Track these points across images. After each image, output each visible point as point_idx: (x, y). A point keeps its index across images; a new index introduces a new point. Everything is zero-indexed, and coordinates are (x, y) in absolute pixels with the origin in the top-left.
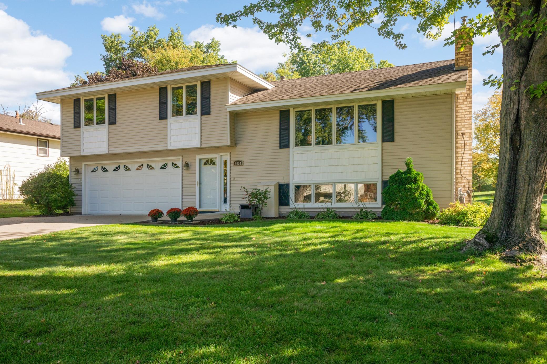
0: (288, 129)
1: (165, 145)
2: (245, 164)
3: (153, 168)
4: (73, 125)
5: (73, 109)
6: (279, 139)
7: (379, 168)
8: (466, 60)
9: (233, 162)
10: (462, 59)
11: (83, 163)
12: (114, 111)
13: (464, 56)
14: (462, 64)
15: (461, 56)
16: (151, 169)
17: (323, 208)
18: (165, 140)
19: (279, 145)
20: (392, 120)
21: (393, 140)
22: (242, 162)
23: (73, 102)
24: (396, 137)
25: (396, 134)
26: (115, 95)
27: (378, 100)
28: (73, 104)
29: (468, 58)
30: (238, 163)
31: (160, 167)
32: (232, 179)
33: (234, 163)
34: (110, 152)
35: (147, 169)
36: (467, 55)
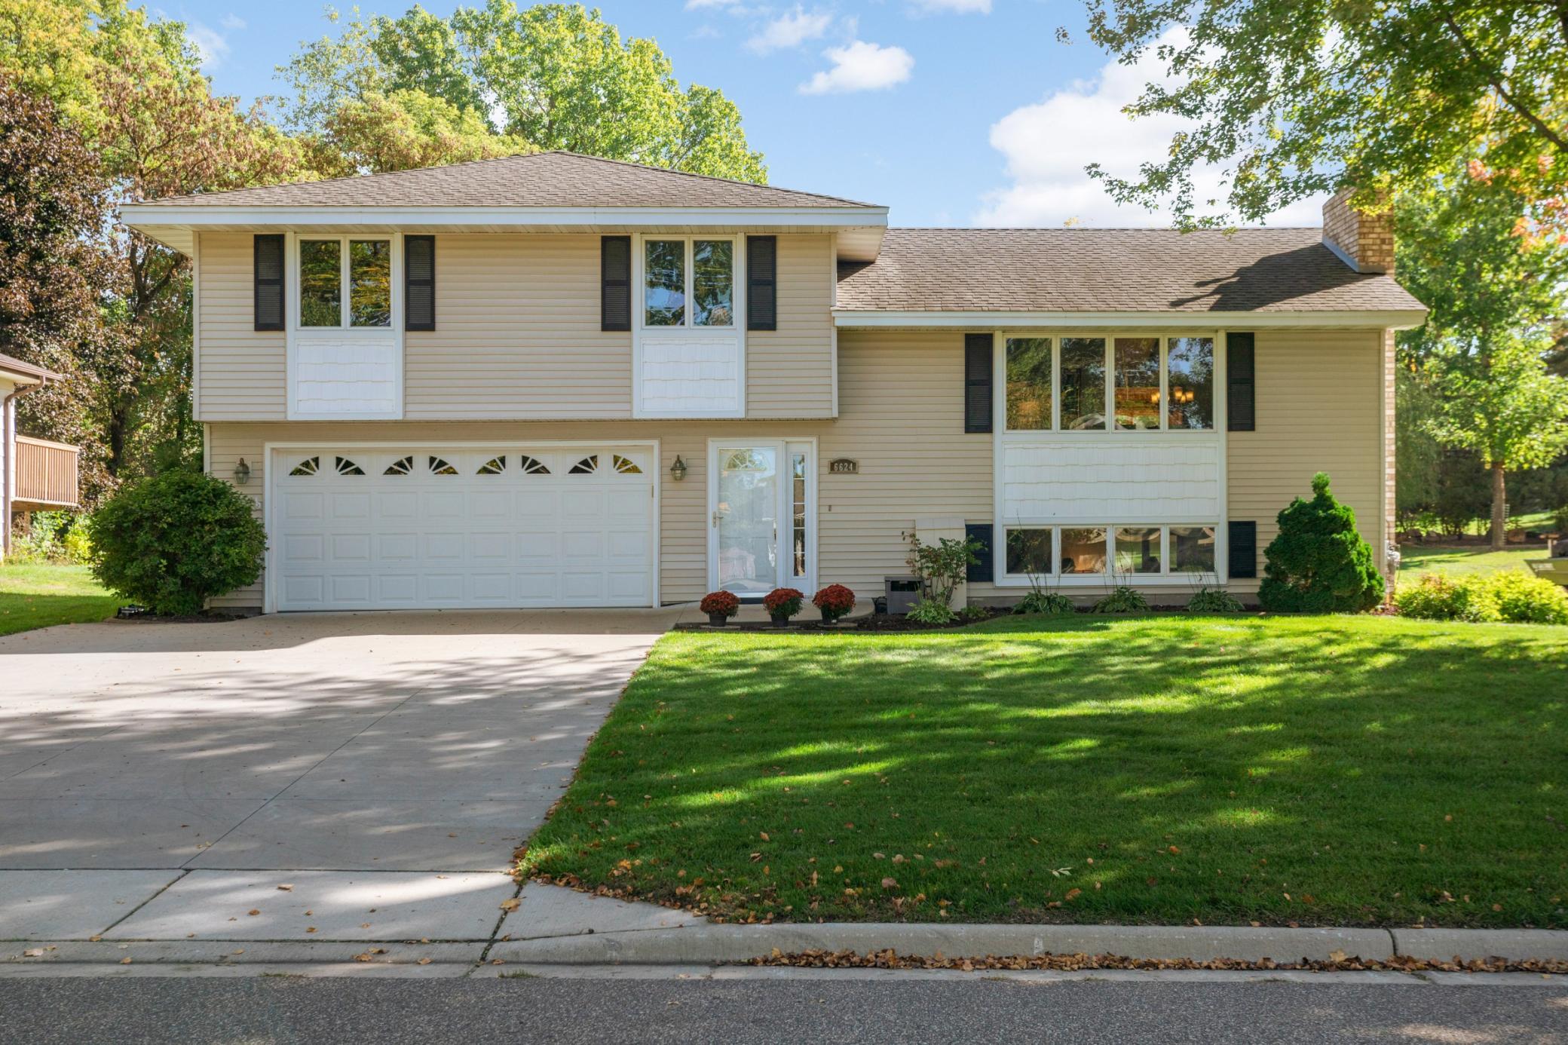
0: (988, 383)
1: (626, 406)
2: (861, 470)
3: (544, 470)
4: (252, 318)
5: (251, 268)
6: (963, 407)
7: (1218, 491)
8: (1381, 251)
9: (826, 463)
10: (1374, 247)
11: (269, 446)
12: (428, 288)
13: (1378, 241)
14: (1373, 259)
15: (1371, 241)
16: (537, 471)
17: (1106, 587)
18: (626, 390)
19: (962, 423)
20: (1250, 381)
21: (1251, 427)
22: (854, 464)
23: (252, 243)
24: (1258, 421)
25: (1258, 413)
26: (430, 240)
27: (1217, 331)
28: (252, 251)
29: (1385, 247)
30: (842, 465)
31: (571, 467)
32: (825, 509)
33: (832, 464)
34: (411, 417)
35: (523, 472)
36: (1383, 241)
